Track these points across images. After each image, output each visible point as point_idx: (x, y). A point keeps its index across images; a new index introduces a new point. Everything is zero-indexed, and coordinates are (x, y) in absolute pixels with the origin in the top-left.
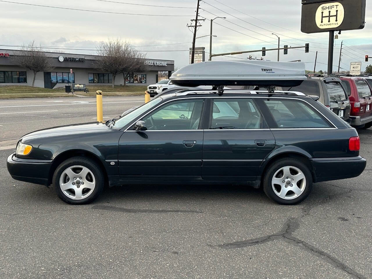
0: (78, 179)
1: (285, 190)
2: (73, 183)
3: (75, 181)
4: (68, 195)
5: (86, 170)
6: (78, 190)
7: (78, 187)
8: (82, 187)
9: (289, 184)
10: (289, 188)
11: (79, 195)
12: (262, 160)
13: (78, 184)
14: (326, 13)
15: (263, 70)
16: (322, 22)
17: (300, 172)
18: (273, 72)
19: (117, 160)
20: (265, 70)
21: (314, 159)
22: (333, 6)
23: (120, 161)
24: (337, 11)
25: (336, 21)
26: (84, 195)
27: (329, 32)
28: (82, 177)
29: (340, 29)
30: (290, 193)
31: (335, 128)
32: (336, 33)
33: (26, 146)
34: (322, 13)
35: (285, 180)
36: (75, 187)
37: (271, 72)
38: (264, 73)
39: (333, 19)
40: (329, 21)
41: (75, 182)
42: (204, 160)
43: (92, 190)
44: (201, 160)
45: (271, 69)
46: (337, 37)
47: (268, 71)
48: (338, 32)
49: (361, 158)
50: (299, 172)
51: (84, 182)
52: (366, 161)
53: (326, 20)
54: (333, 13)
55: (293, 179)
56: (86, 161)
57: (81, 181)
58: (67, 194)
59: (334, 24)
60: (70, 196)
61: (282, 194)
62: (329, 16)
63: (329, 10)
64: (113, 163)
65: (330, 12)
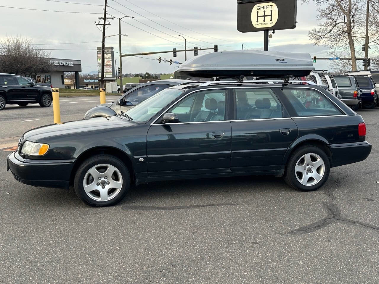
0: (103, 179)
1: (306, 176)
2: (97, 183)
3: (100, 181)
4: (93, 197)
5: (111, 169)
6: (104, 191)
7: (103, 187)
8: (108, 187)
9: (309, 170)
10: (310, 175)
11: (104, 196)
12: (286, 149)
13: (103, 184)
14: (261, 13)
15: (277, 60)
16: (257, 21)
17: (320, 159)
18: (286, 62)
19: (145, 156)
20: (278, 60)
21: (332, 145)
22: (267, 7)
23: (149, 156)
24: (271, 11)
25: (271, 20)
26: (109, 196)
27: (264, 31)
28: (107, 176)
29: (274, 29)
30: (311, 179)
31: (346, 114)
32: (270, 32)
33: (42, 145)
34: (258, 12)
35: (306, 167)
36: (99, 188)
37: (284, 62)
38: (278, 63)
39: (268, 19)
40: (264, 21)
41: (100, 183)
42: (233, 152)
43: (118, 190)
44: (230, 152)
45: (284, 59)
46: (271, 36)
47: (282, 61)
48: (272, 31)
49: (367, 142)
50: (318, 159)
51: (110, 182)
52: (371, 145)
53: (261, 19)
54: (268, 13)
55: (314, 165)
56: (112, 159)
57: (106, 180)
58: (91, 196)
59: (269, 23)
60: (94, 198)
61: (303, 181)
62: (264, 16)
63: (264, 10)
64: (141, 160)
65: (264, 11)
